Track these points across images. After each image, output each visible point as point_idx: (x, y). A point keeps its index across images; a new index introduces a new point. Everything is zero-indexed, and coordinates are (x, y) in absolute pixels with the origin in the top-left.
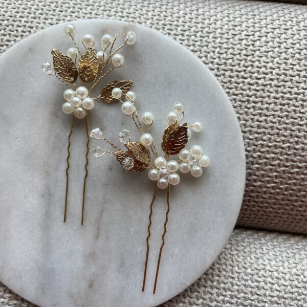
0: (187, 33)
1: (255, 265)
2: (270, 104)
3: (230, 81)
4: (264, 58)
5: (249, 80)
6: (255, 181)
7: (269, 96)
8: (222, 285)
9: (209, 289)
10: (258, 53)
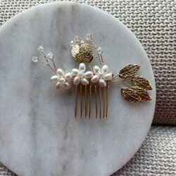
0: (111, 6)
1: (166, 148)
2: (167, 46)
3: (141, 34)
4: (161, 17)
5: (153, 32)
6: (162, 95)
7: (167, 41)
8: (146, 162)
9: (138, 165)
10: (157, 14)
